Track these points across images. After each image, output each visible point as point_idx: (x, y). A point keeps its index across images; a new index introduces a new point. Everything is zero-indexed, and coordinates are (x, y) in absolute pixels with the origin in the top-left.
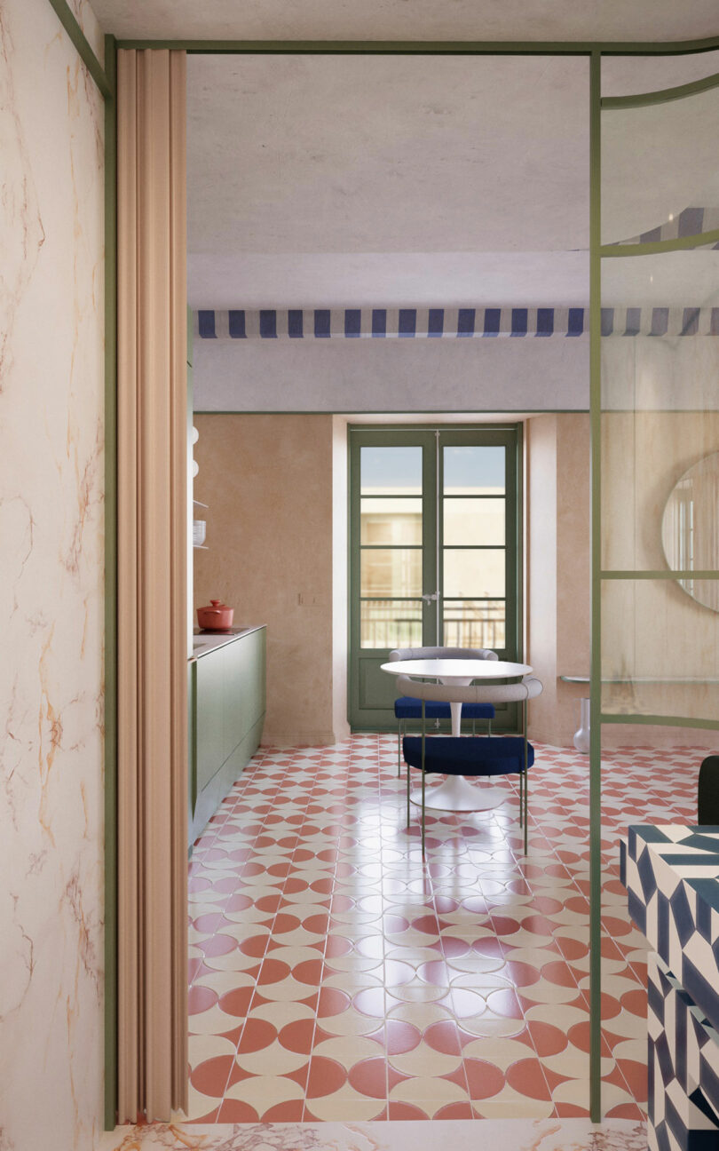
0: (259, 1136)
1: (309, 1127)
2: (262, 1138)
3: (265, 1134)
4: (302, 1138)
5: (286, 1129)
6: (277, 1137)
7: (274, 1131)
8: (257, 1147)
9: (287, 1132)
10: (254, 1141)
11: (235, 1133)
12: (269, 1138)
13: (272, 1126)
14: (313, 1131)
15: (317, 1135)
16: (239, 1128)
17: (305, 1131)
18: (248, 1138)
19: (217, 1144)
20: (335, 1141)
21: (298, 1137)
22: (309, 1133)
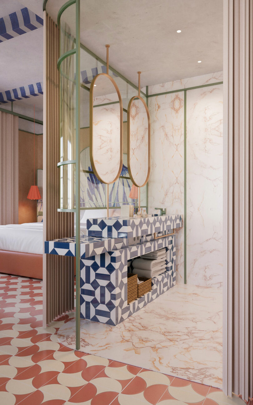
0: (193, 376)
1: (174, 374)
2: (192, 375)
3: (191, 376)
4: (178, 371)
5: (183, 375)
6: (187, 374)
7: (187, 376)
8: (196, 373)
9: (182, 374)
10: (196, 375)
11: (203, 380)
12: (190, 374)
13: (187, 378)
14: (172, 372)
15: (172, 370)
16: (201, 381)
17: (175, 373)
18: (197, 377)
19: (211, 378)
20: (167, 367)
21: (179, 372)
22: (174, 372)
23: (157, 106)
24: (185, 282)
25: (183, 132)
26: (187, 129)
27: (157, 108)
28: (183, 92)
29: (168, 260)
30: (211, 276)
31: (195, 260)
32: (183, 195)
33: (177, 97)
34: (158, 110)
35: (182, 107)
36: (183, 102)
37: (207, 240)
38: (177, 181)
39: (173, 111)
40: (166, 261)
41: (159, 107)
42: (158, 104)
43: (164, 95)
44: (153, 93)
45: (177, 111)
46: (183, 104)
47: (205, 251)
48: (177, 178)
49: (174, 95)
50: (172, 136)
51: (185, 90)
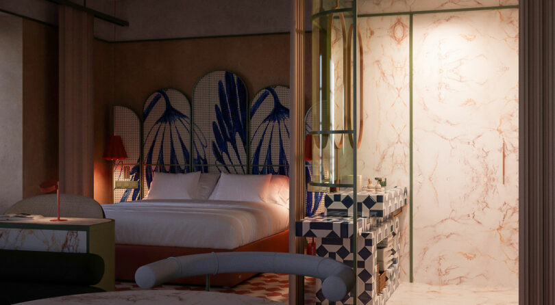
23: (369, 32)
24: (411, 280)
25: (408, 72)
26: (414, 68)
27: (369, 35)
28: (408, 16)
29: (395, 250)
30: (447, 269)
31: (425, 250)
32: (408, 159)
33: (399, 22)
34: (370, 37)
35: (406, 36)
36: (408, 30)
37: (442, 221)
38: (399, 139)
39: (393, 40)
40: (392, 250)
41: (372, 33)
42: (370, 29)
43: (380, 17)
44: (363, 12)
45: (399, 41)
46: (408, 33)
47: (439, 235)
48: (399, 135)
49: (394, 18)
50: (392, 76)
51: (411, 14)
